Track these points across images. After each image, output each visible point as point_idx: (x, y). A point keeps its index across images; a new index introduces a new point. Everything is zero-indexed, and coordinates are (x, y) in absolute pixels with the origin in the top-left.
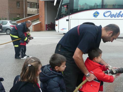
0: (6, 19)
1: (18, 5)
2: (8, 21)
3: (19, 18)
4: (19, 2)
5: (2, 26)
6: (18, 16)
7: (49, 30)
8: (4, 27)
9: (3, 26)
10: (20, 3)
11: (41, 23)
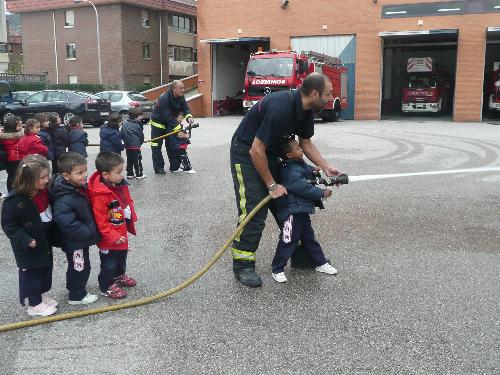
0: (117, 88)
1: (146, 52)
2: (125, 93)
3: (149, 86)
4: (148, 46)
5: (109, 104)
6: (147, 81)
7: (222, 115)
8: (115, 108)
9: (113, 104)
10: (152, 46)
11: (201, 97)
